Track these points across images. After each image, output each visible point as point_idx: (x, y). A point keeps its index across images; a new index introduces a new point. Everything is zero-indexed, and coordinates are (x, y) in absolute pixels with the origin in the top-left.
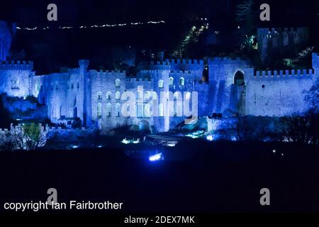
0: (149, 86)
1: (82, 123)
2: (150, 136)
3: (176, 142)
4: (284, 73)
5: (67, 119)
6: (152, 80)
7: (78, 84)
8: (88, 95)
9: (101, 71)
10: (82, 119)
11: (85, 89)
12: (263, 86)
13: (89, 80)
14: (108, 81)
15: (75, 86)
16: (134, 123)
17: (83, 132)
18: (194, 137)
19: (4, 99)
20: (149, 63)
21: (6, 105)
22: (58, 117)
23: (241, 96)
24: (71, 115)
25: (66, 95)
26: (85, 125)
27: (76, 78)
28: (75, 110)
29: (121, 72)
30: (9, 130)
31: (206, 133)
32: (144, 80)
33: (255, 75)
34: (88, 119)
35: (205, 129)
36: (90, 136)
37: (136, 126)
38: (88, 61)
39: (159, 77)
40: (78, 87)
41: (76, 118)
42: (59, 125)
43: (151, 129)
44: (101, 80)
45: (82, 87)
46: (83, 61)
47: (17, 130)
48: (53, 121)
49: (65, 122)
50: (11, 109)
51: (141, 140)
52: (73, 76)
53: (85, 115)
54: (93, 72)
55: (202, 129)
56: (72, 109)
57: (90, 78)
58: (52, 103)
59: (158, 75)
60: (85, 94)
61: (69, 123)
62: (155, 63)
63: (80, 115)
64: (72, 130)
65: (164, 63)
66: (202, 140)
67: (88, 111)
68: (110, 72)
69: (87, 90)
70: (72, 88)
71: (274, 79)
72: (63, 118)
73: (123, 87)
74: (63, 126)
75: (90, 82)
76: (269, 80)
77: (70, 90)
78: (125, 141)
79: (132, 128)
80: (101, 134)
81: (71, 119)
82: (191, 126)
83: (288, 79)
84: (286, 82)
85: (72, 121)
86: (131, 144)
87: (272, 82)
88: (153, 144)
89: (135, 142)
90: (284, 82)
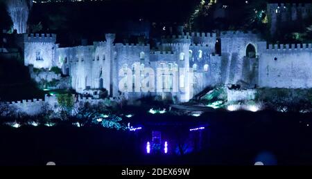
0: (172, 59)
1: (109, 94)
2: (174, 106)
3: (200, 112)
4: (296, 47)
5: (93, 89)
6: (175, 53)
7: (104, 56)
8: (114, 67)
9: (127, 44)
10: (108, 89)
11: (111, 62)
12: (276, 59)
13: (115, 53)
14: (133, 54)
15: (101, 59)
16: (157, 94)
17: (112, 102)
18: (215, 107)
19: (31, 70)
20: (171, 37)
21: (33, 76)
22: (84, 87)
23: (254, 68)
24: (97, 85)
25: (91, 67)
26: (111, 96)
27: (103, 50)
28: (101, 81)
29: (146, 45)
30: (44, 100)
31: (226, 104)
32: (167, 53)
33: (268, 48)
34: (114, 89)
35: (224, 100)
36: (118, 105)
37: (160, 97)
38: (114, 35)
39: (181, 50)
40: (104, 59)
41: (104, 90)
42: (85, 96)
43: (174, 100)
44: (127, 53)
45: (107, 59)
46: (109, 35)
47: (52, 101)
48: (77, 91)
49: (91, 92)
50: (37, 80)
51: (167, 110)
52: (98, 49)
53: (111, 86)
54: (119, 45)
55: (220, 100)
56: (98, 79)
57: (117, 51)
58: (77, 74)
59: (179, 48)
60: (111, 66)
61: (96, 93)
62: (177, 37)
63: (106, 86)
64: (101, 100)
65: (185, 37)
66: (222, 111)
67: (114, 81)
68: (135, 45)
69: (113, 62)
70: (98, 60)
71: (286, 52)
72: (88, 88)
73: (147, 60)
74: (88, 96)
75: (117, 55)
76: (282, 53)
77: (95, 62)
78: (152, 111)
79: (156, 98)
80: (128, 104)
81: (97, 89)
82: (209, 96)
83: (300, 52)
84: (298, 55)
85: (99, 92)
86: (157, 114)
87: (284, 54)
88: (178, 113)
89: (162, 112)
90: (295, 55)
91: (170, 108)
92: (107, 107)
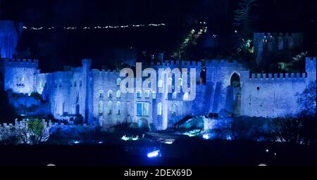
1: (84, 120)
2: (149, 133)
3: (174, 140)
4: (279, 76)
5: (69, 116)
7: (81, 82)
8: (90, 93)
9: (103, 70)
10: (84, 116)
11: (87, 87)
12: (258, 88)
13: (91, 78)
14: (109, 80)
15: (78, 84)
16: (133, 121)
17: (85, 128)
18: (191, 135)
19: (10, 95)
20: (149, 64)
21: (11, 101)
22: (61, 113)
23: (237, 97)
24: (74, 112)
25: (69, 93)
26: (86, 122)
27: (79, 77)
28: (78, 107)
30: (14, 124)
31: (202, 132)
33: (250, 77)
34: (89, 116)
35: (202, 128)
36: (92, 131)
37: (136, 124)
38: (91, 60)
40: (81, 85)
41: (78, 115)
42: (61, 121)
43: (150, 127)
44: (103, 79)
45: (84, 85)
46: (86, 60)
47: (22, 125)
48: (56, 117)
49: (68, 118)
50: (16, 105)
51: (140, 137)
52: (76, 75)
53: (87, 111)
54: (95, 71)
55: (198, 128)
56: (75, 106)
57: (93, 77)
58: (56, 100)
60: (87, 92)
61: (71, 119)
62: (155, 64)
63: (82, 112)
64: (75, 126)
65: (164, 64)
66: (199, 139)
67: (90, 108)
68: (112, 71)
69: (89, 88)
70: (75, 86)
71: (269, 82)
72: (65, 114)
74: (65, 122)
75: (93, 81)
76: (264, 82)
77: (73, 88)
78: (125, 138)
79: (132, 125)
80: (102, 130)
81: (73, 115)
82: (188, 124)
83: (282, 82)
84: (281, 85)
85: (74, 118)
86: (130, 141)
87: (267, 84)
88: (151, 141)
89: (134, 139)
90: (278, 85)
91: (143, 135)
92: (80, 134)
